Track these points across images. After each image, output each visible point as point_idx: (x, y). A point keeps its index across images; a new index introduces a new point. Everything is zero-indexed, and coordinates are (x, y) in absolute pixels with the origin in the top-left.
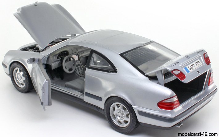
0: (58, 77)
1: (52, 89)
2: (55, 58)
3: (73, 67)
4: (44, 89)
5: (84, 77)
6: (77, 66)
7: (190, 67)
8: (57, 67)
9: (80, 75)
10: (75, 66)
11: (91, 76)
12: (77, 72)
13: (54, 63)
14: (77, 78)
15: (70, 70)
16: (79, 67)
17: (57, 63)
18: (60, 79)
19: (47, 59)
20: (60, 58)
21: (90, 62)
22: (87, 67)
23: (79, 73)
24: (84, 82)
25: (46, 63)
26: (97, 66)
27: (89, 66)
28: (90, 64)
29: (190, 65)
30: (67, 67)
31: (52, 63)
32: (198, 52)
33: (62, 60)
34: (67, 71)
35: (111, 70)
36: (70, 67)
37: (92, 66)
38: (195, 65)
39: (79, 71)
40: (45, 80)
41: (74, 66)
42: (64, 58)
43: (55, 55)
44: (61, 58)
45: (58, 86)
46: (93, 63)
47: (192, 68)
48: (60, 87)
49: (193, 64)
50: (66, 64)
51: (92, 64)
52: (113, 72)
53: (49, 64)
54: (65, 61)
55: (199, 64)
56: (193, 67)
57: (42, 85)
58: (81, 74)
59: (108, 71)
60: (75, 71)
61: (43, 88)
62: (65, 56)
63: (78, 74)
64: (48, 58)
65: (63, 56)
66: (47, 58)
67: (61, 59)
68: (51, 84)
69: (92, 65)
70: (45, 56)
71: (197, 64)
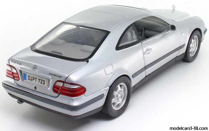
7: (31, 77)
29: (33, 76)
32: (52, 74)
38: (38, 80)
47: (31, 79)
49: (36, 78)
55: (42, 82)
56: (33, 80)
71: (41, 81)
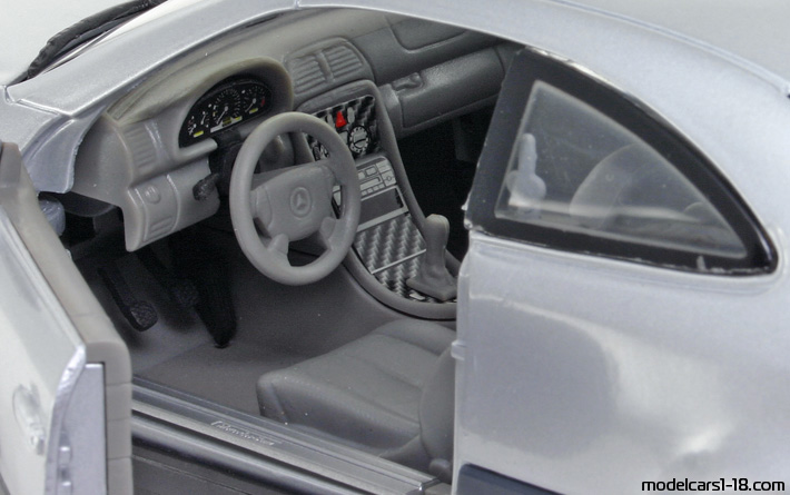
0: (180, 322)
1: (139, 442)
2: (163, 141)
3: (333, 220)
4: (64, 440)
5: (449, 320)
6: (368, 209)
8: (176, 225)
9: (396, 296)
10: (350, 217)
11: (519, 306)
12: (368, 274)
13: (151, 191)
14: (370, 326)
15: (303, 251)
16: (386, 224)
17: (179, 187)
18: (200, 338)
19: (82, 149)
20: (207, 135)
21: (509, 175)
22: (476, 222)
23: (391, 286)
24: (452, 363)
25: (65, 185)
26: (575, 209)
27: (499, 215)
28: (507, 195)
30: (270, 227)
31: (134, 185)
33: (221, 162)
34: (270, 259)
35: (712, 245)
36: (301, 225)
37: (528, 212)
39: (387, 264)
40: (81, 352)
41: (337, 211)
42: (240, 140)
43: (161, 113)
44: (215, 137)
45: (190, 406)
46: (540, 183)
48: (206, 420)
50: (259, 192)
51: (526, 194)
52: (730, 267)
53: (102, 191)
54: (258, 170)
57: (48, 403)
58: (407, 290)
59: (685, 261)
60: (346, 264)
61: (61, 430)
62: (250, 119)
63: (382, 287)
64: (94, 134)
65: (234, 121)
66: (77, 142)
67: (211, 145)
68: (137, 397)
69: (524, 199)
70: (65, 119)
